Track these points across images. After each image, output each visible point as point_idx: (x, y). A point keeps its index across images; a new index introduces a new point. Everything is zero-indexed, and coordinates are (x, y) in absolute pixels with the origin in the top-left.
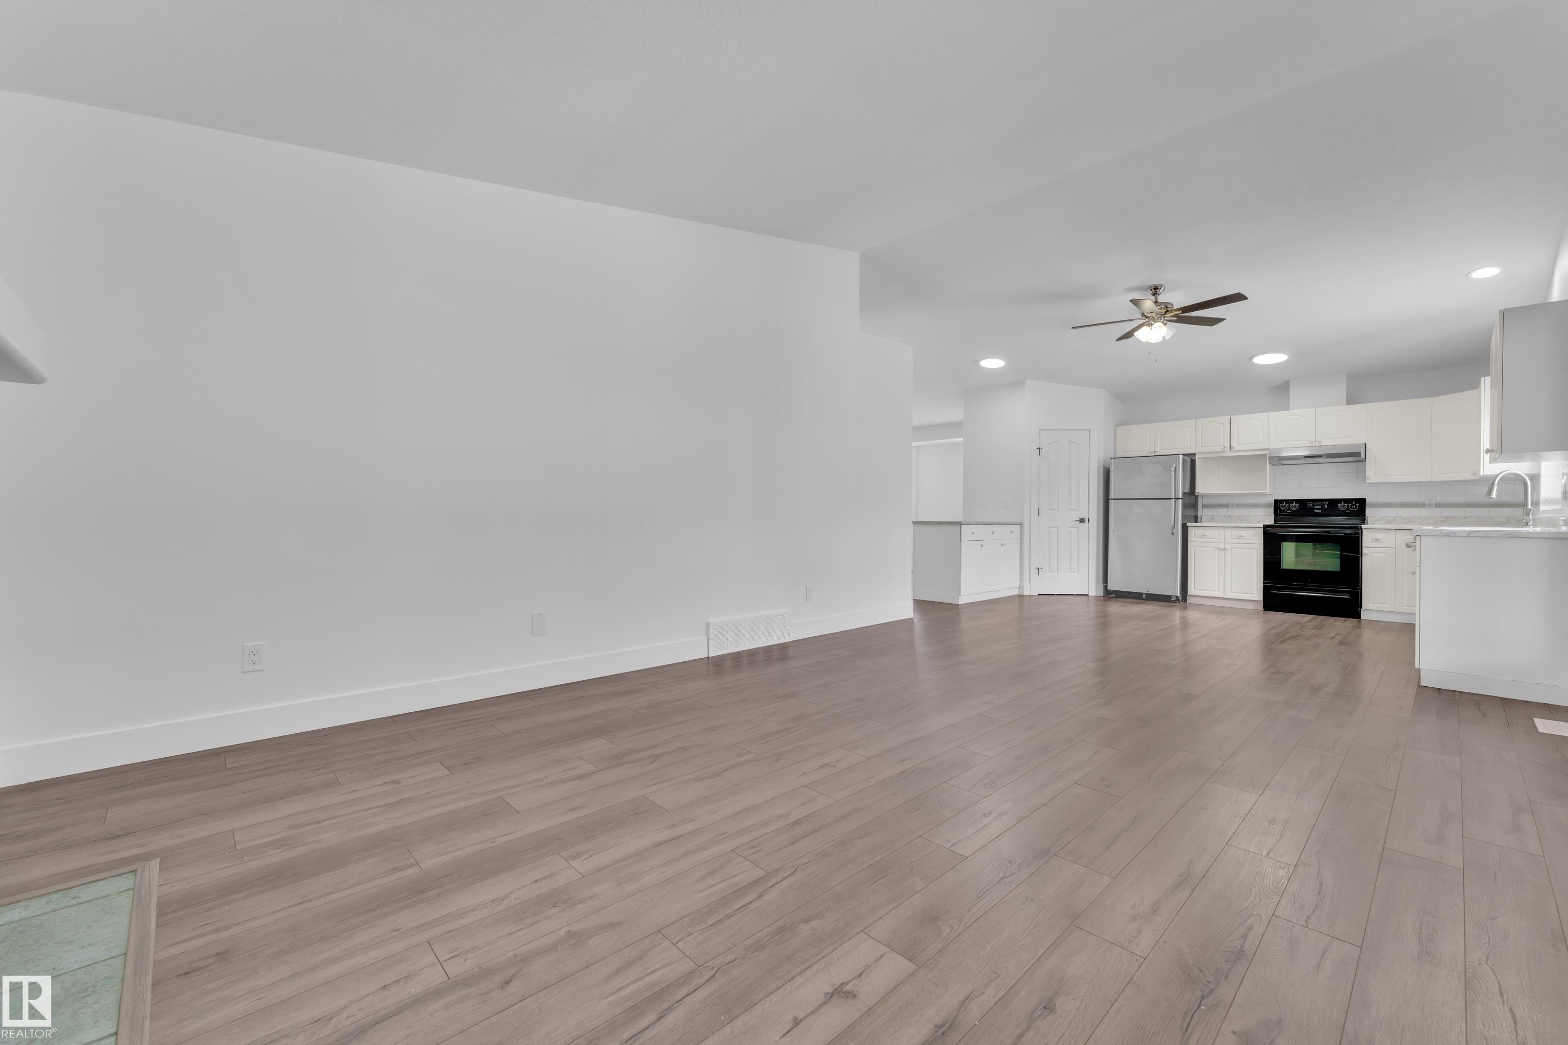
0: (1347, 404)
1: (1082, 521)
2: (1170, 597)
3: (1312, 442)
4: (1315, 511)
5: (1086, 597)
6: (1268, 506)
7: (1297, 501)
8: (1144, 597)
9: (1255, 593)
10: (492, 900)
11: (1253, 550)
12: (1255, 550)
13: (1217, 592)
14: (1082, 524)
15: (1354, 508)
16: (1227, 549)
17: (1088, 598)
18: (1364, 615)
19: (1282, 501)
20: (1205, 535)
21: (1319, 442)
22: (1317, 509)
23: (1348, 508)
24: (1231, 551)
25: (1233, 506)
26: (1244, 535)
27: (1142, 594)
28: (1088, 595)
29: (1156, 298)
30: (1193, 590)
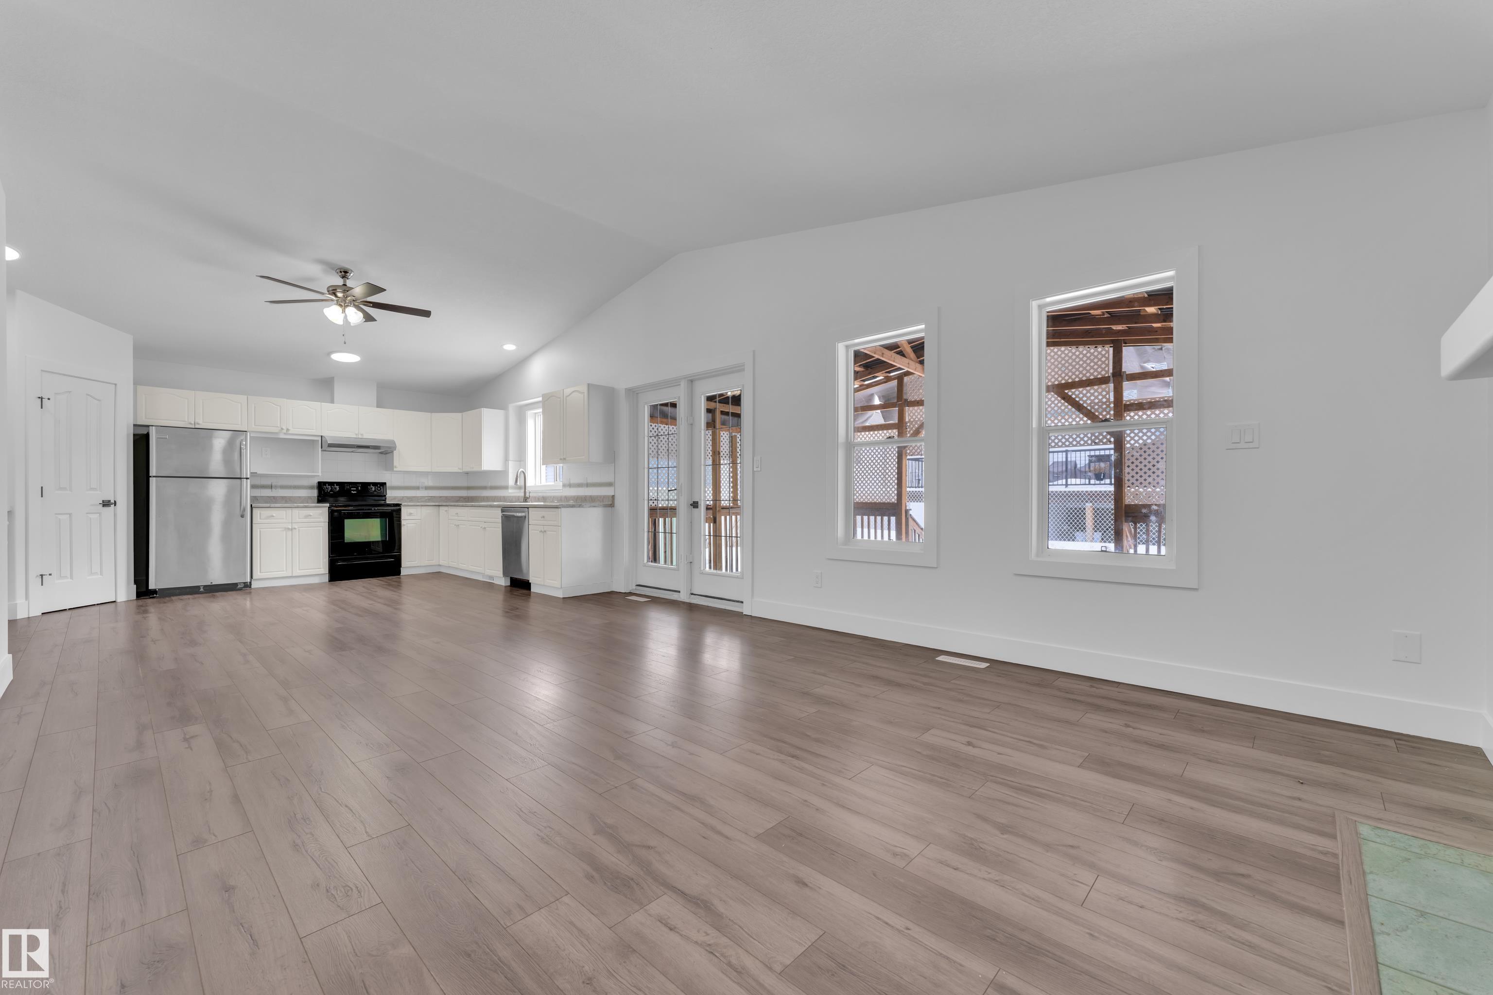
0: (377, 407)
1: (106, 504)
2: (236, 584)
3: (356, 434)
4: (352, 492)
5: (113, 605)
6: (311, 488)
7: (338, 484)
8: (202, 590)
9: (322, 567)
10: (1002, 888)
11: (319, 528)
12: (321, 528)
13: (285, 572)
14: (106, 509)
15: (379, 490)
16: (295, 529)
17: (116, 606)
18: (404, 572)
19: (325, 483)
20: (273, 516)
21: (362, 435)
22: (354, 491)
23: (375, 490)
24: (299, 530)
25: (276, 487)
26: (311, 514)
27: (198, 587)
28: (115, 601)
29: (345, 281)
30: (259, 574)
